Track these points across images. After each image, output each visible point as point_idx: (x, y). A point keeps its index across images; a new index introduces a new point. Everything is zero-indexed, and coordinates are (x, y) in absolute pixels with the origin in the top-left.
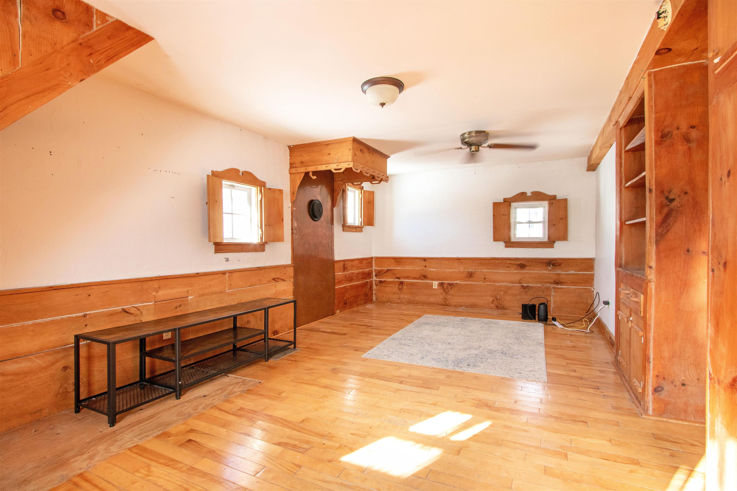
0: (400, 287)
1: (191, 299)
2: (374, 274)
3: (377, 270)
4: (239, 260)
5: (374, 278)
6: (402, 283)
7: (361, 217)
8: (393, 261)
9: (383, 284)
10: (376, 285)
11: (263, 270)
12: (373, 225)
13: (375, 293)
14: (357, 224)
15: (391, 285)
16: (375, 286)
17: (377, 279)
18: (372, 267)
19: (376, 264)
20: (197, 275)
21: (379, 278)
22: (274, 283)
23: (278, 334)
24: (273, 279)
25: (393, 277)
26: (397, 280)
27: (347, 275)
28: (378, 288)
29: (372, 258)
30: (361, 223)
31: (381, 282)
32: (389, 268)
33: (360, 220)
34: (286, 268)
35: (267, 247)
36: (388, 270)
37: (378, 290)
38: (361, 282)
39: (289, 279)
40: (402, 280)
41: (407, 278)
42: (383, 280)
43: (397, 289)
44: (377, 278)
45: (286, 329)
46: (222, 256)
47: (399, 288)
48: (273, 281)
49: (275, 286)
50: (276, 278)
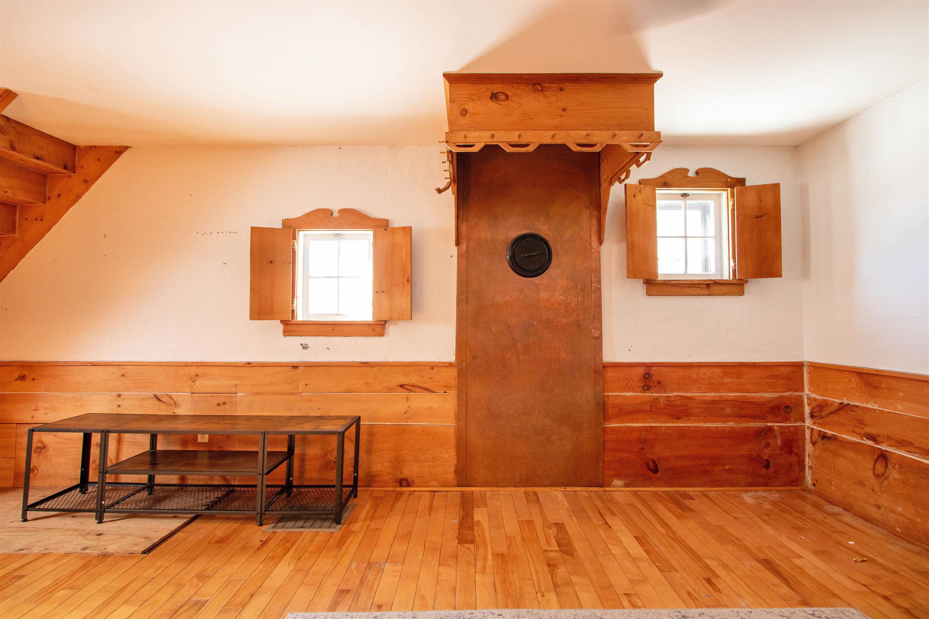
0: (880, 468)
1: (241, 396)
2: (807, 410)
3: (815, 400)
4: (328, 348)
5: (808, 422)
6: (883, 456)
7: (734, 258)
8: (855, 380)
9: (831, 446)
10: (814, 443)
11: (375, 369)
12: (780, 276)
13: (810, 464)
15: (852, 455)
16: (811, 445)
17: (815, 427)
18: (802, 390)
19: (811, 382)
20: (247, 365)
21: (820, 425)
22: (402, 393)
23: (412, 486)
24: (401, 386)
25: (856, 430)
26: (870, 443)
27: (662, 401)
28: (817, 453)
29: (799, 366)
30: (734, 271)
31: (824, 437)
32: (846, 402)
33: (732, 264)
34: (436, 369)
36: (842, 407)
37: (817, 458)
38: (731, 424)
39: (444, 389)
40: (884, 447)
41: (901, 444)
42: (829, 432)
43: (870, 474)
44: (815, 423)
45: (434, 483)
46: (296, 341)
47: (876, 472)
48: (401, 389)
49: (406, 399)
50: (408, 385)
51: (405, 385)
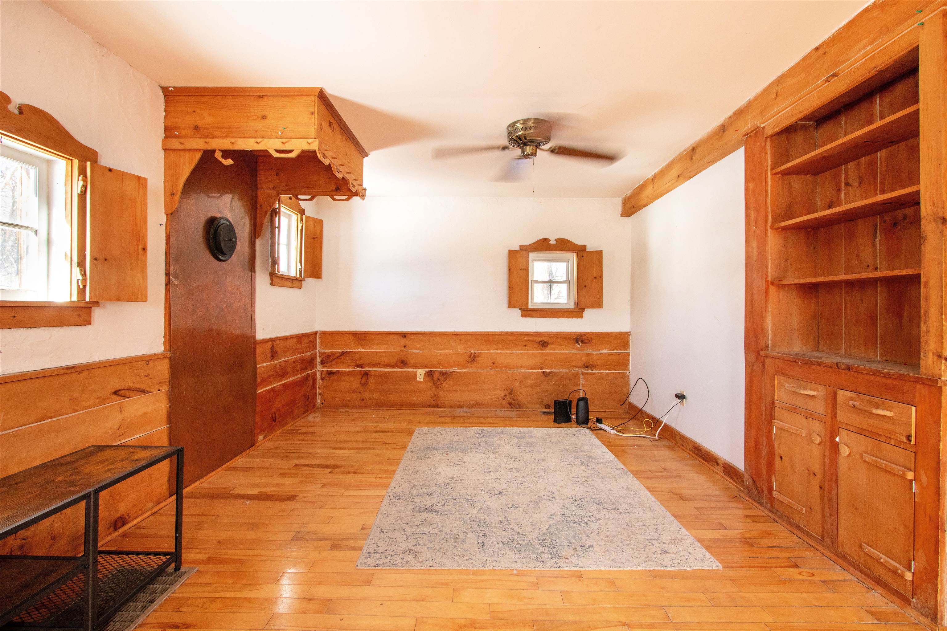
0: (364, 380)
2: (319, 360)
3: (325, 353)
5: (319, 367)
6: (366, 374)
7: (301, 262)
8: (351, 337)
9: (334, 377)
10: (322, 379)
12: (321, 278)
13: (320, 392)
14: (293, 273)
15: (348, 378)
16: (320, 381)
17: (324, 369)
18: (316, 349)
19: (322, 343)
21: (329, 367)
22: (117, 401)
23: (128, 523)
24: (116, 393)
25: (351, 364)
26: (359, 369)
27: (278, 367)
28: (325, 384)
29: (316, 333)
30: (301, 272)
31: (330, 373)
32: (345, 350)
33: (299, 267)
34: (151, 364)
35: (97, 313)
36: (343, 353)
37: (325, 387)
38: (299, 376)
39: (158, 387)
40: (367, 369)
41: (375, 365)
42: (334, 370)
43: (359, 385)
44: (324, 367)
45: (150, 505)
47: (362, 383)
48: (115, 397)
49: (119, 409)
50: (124, 389)
51: (120, 390)
